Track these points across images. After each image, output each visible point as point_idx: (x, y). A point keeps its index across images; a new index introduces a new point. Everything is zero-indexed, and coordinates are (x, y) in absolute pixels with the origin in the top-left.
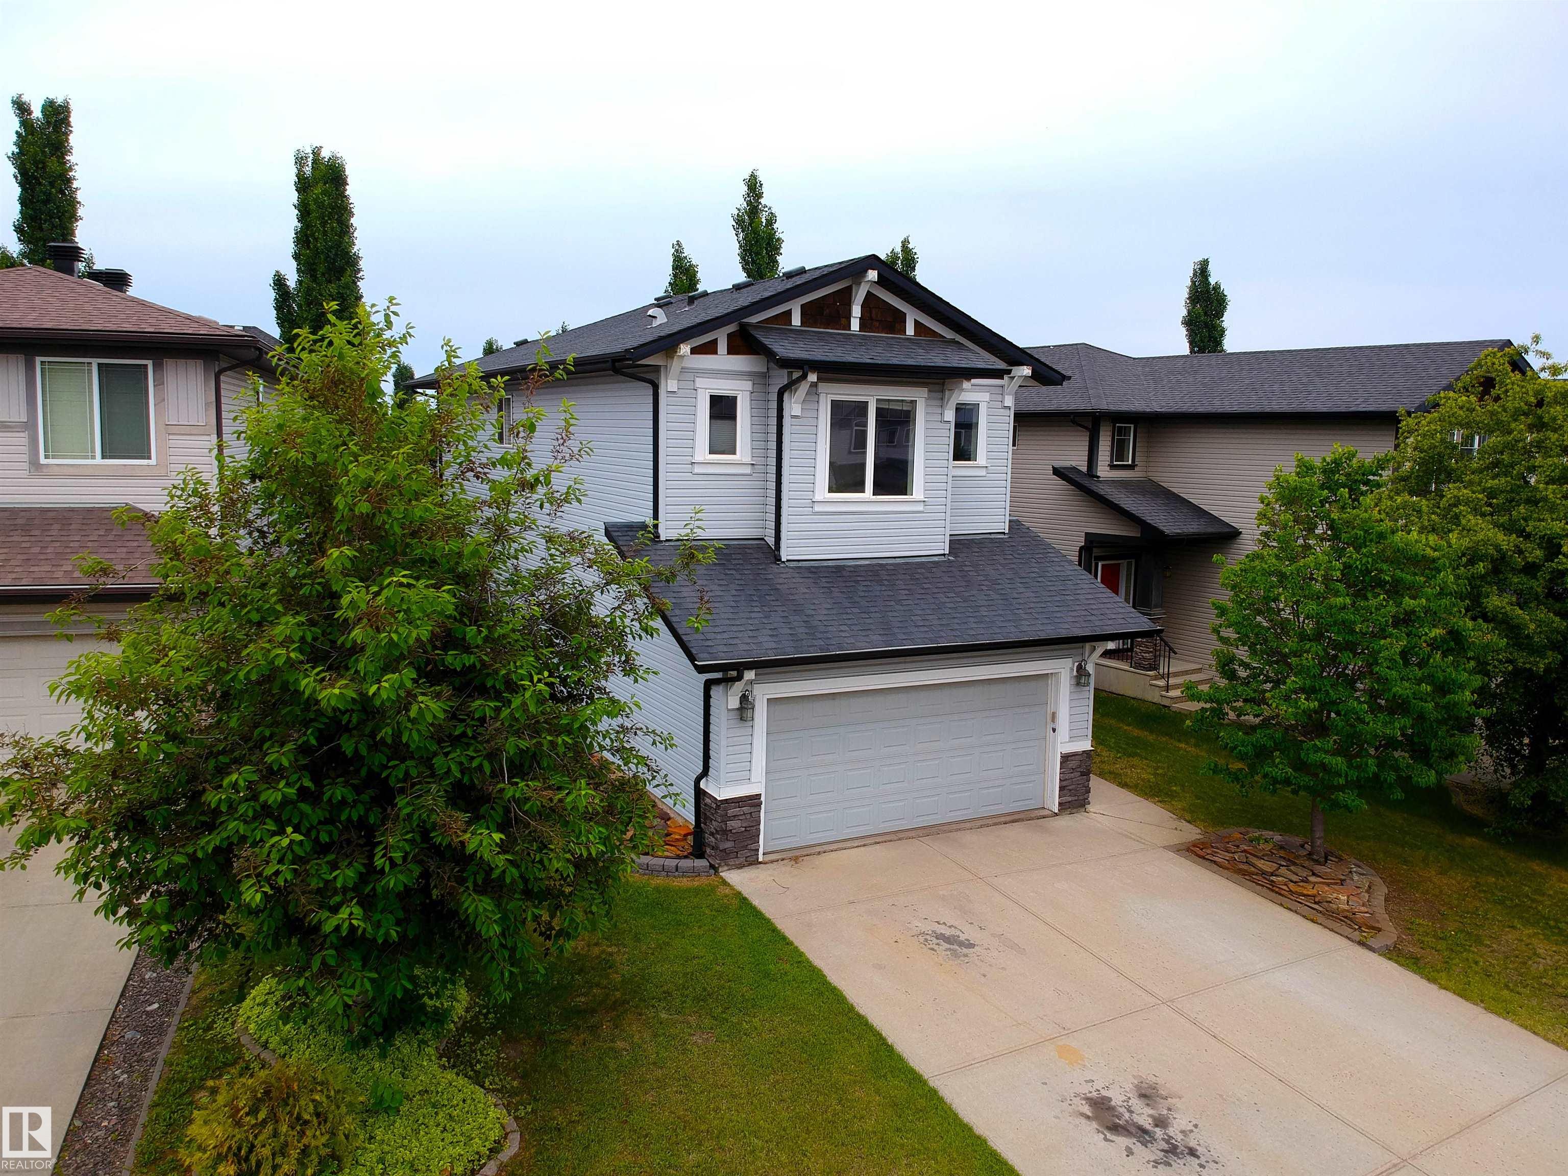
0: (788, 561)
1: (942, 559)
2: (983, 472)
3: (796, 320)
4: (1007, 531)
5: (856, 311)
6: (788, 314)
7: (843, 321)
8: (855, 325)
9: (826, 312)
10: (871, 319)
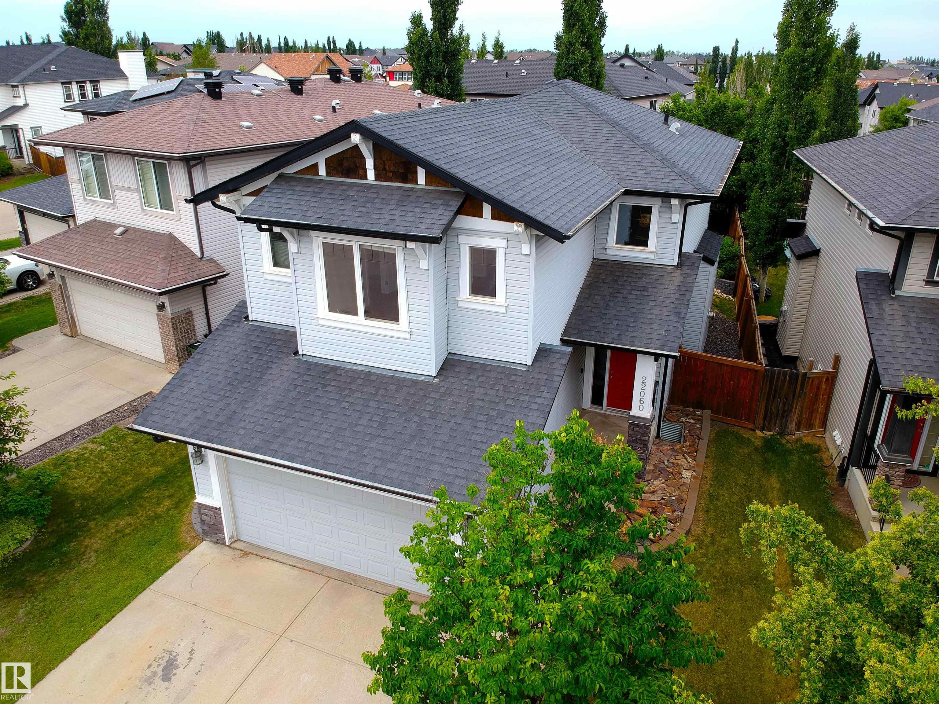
0: (303, 355)
1: (430, 380)
2: (503, 310)
3: (322, 171)
4: (529, 364)
5: (370, 164)
6: (315, 166)
7: (361, 172)
8: (371, 174)
9: (346, 164)
10: (385, 169)
